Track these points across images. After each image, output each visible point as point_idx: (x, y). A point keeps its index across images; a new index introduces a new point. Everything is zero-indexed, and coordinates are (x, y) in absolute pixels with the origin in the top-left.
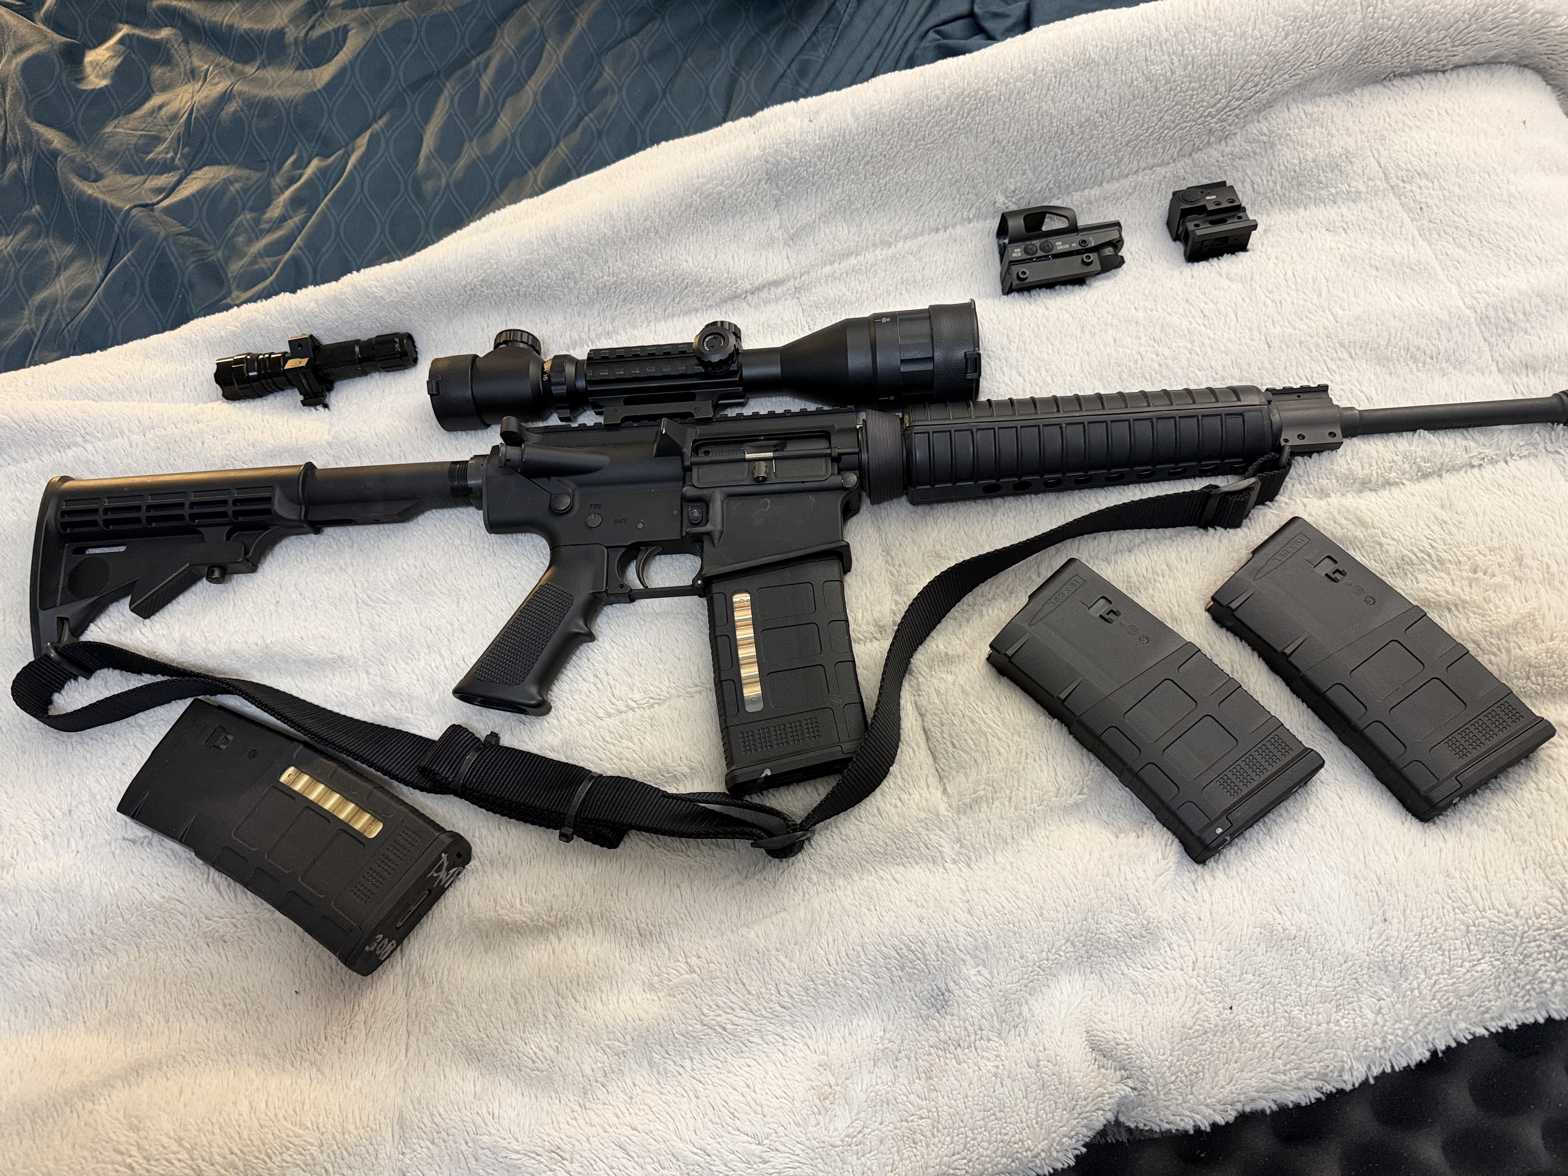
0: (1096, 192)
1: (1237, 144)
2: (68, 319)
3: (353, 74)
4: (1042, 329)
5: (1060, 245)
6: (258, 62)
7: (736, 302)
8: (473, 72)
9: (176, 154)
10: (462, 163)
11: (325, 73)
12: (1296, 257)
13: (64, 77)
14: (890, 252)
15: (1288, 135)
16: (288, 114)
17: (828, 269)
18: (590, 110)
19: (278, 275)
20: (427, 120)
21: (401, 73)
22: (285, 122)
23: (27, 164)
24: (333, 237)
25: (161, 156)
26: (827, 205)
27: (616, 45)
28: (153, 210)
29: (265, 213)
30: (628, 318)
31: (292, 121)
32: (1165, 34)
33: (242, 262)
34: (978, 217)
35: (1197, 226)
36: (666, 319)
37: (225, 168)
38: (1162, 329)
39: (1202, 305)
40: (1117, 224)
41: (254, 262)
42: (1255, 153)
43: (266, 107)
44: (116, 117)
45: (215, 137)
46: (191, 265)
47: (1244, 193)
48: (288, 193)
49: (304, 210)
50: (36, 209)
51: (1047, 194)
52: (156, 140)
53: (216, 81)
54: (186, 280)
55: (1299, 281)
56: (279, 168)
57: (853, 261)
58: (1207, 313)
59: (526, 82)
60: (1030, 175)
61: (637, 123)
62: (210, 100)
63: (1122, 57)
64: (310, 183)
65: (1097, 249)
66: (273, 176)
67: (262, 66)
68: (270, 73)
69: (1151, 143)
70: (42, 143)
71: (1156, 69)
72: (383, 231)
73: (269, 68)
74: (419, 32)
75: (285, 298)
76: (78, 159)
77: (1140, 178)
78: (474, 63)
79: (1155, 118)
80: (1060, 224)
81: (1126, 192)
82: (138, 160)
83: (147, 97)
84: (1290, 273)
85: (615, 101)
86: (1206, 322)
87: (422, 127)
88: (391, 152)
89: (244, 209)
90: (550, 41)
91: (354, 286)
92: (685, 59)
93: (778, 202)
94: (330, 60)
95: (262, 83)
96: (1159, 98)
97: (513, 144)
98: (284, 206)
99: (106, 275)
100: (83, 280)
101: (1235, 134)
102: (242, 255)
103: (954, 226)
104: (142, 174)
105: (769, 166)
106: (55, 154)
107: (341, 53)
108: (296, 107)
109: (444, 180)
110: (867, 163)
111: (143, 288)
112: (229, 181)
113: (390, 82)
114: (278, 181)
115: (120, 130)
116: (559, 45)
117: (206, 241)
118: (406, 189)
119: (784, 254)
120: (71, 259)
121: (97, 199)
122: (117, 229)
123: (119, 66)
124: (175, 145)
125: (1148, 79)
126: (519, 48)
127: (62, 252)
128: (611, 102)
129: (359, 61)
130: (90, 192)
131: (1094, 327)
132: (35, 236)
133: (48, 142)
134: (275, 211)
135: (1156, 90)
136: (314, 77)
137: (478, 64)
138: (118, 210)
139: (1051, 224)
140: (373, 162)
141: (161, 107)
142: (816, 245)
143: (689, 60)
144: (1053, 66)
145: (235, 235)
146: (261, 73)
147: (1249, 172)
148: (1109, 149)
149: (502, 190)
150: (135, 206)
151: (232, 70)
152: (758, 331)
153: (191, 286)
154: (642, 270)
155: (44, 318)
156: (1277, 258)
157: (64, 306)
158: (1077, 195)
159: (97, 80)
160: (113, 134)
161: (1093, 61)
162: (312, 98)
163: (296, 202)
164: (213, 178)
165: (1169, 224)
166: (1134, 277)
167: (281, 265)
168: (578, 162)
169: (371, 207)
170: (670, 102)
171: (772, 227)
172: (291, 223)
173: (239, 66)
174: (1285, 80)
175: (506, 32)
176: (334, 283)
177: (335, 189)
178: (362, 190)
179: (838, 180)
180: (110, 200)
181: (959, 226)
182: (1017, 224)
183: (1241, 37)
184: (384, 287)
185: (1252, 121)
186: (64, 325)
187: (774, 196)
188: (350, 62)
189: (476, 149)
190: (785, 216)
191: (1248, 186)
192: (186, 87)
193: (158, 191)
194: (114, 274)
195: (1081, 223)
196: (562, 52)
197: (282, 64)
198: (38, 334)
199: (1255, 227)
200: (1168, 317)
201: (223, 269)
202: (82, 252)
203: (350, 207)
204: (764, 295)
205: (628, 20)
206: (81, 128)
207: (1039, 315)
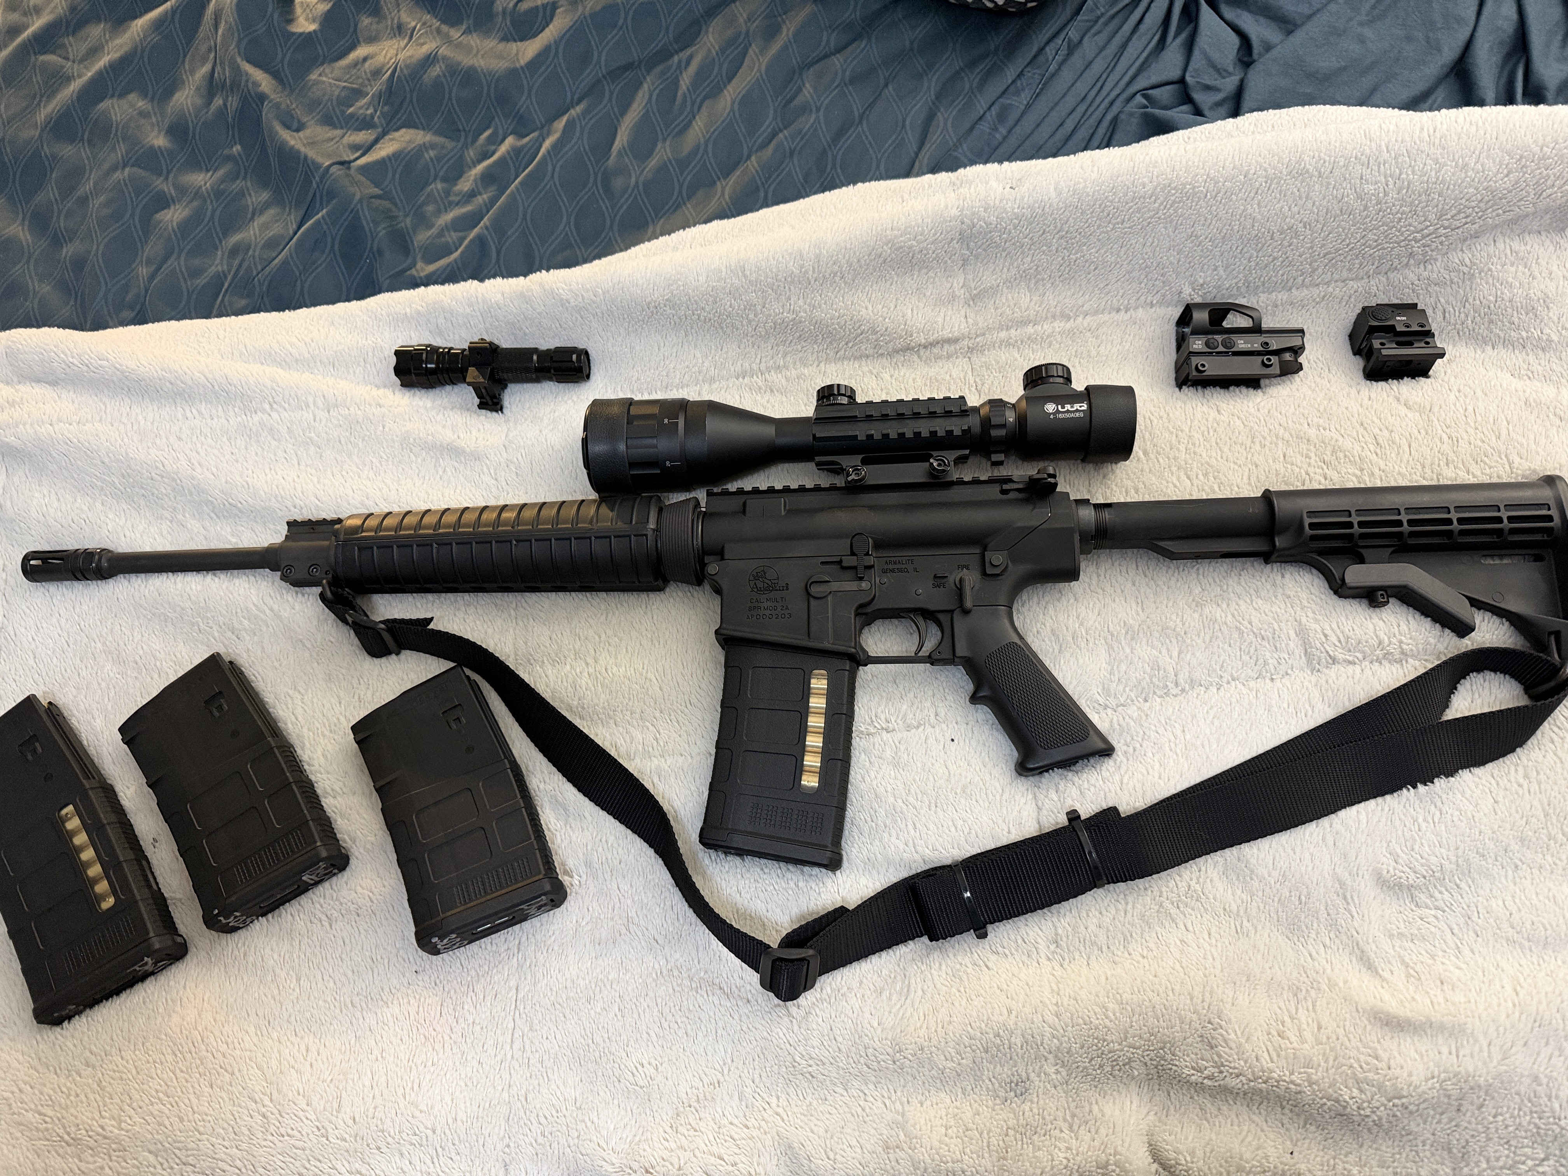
0: (1283, 296)
1: (1436, 270)
2: (260, 268)
3: (557, 53)
4: (1211, 433)
5: (1242, 343)
6: (464, 27)
7: (908, 354)
8: (674, 68)
9: (376, 111)
10: (653, 163)
11: (529, 49)
12: (1478, 391)
13: (276, 16)
14: (1069, 325)
15: (1490, 270)
16: (489, 86)
17: (1003, 334)
18: (786, 128)
19: (462, 253)
20: (624, 111)
21: (603, 58)
22: (485, 94)
23: (234, 102)
24: (519, 221)
25: (361, 111)
26: (1014, 271)
27: (818, 61)
28: (349, 168)
29: (456, 185)
30: (801, 355)
31: (492, 95)
32: (1385, 155)
33: (430, 233)
34: (1160, 303)
35: (1382, 344)
36: (836, 360)
37: (422, 132)
38: (1333, 452)
39: (1376, 431)
40: (1302, 331)
41: (441, 234)
42: (1452, 282)
43: (469, 76)
44: (322, 64)
45: (415, 100)
46: (382, 231)
47: (1434, 319)
48: (480, 168)
49: (493, 188)
50: (236, 149)
51: (1235, 291)
52: (358, 93)
53: (422, 41)
54: (375, 248)
55: (1479, 419)
56: (474, 141)
57: (1030, 329)
58: (1380, 441)
59: (725, 86)
60: (1222, 273)
61: (830, 146)
62: (414, 60)
63: (1336, 172)
64: (502, 161)
65: (1278, 352)
66: (467, 148)
67: (468, 31)
68: (474, 40)
69: (1349, 258)
70: (250, 85)
71: (1370, 188)
72: (568, 223)
73: (474, 35)
74: (626, 18)
75: (471, 287)
76: (283, 106)
77: (1330, 289)
78: (676, 58)
79: (1358, 236)
80: (1242, 322)
81: (1314, 300)
82: (338, 112)
83: (353, 47)
84: (1470, 408)
85: (812, 120)
86: (1378, 451)
87: (618, 120)
88: (585, 142)
89: (435, 178)
90: (753, 45)
91: (541, 285)
92: (886, 85)
93: (965, 262)
94: (535, 35)
95: (468, 49)
96: (1367, 216)
97: (706, 151)
98: (475, 180)
99: (299, 228)
100: (276, 229)
101: (1436, 260)
102: (430, 226)
103: (1136, 308)
104: (342, 128)
105: (964, 227)
106: (262, 98)
107: (547, 30)
108: (498, 81)
109: (633, 180)
110: (1061, 238)
111: (333, 246)
112: (422, 149)
113: (591, 67)
114: (471, 153)
115: (324, 79)
116: (763, 51)
117: (395, 204)
118: (595, 182)
119: (963, 312)
120: (267, 205)
121: (298, 152)
122: (314, 185)
123: (329, 11)
124: (376, 102)
125: (1359, 197)
126: (723, 50)
127: (258, 197)
128: (807, 122)
129: (564, 42)
130: (292, 143)
131: (1265, 438)
132: (233, 176)
133: (257, 84)
134: (465, 185)
135: (1366, 208)
136: (518, 51)
137: (680, 61)
138: (318, 166)
139: (1234, 321)
140: (566, 149)
141: (365, 59)
142: (996, 309)
143: (890, 87)
144: (1266, 170)
145: (424, 204)
146: (465, 39)
147: (1442, 300)
148: (1306, 259)
149: (689, 198)
150: (334, 164)
151: (438, 31)
152: (926, 385)
153: (380, 252)
154: (822, 312)
155: (236, 262)
156: (1459, 391)
157: (257, 253)
158: (1263, 297)
159: (306, 24)
160: (317, 82)
161: (1307, 172)
162: (513, 73)
163: (488, 178)
164: (410, 142)
165: (1351, 337)
166: (1310, 387)
167: (466, 242)
168: (767, 179)
169: (560, 196)
170: (866, 129)
171: (955, 284)
172: (481, 199)
173: (445, 28)
174: (1498, 215)
175: (711, 30)
176: (522, 278)
177: (527, 171)
178: (553, 176)
179: (1029, 249)
180: (311, 154)
181: (1141, 310)
182: (1201, 317)
183: (1463, 168)
184: (571, 290)
185: (1455, 250)
186: (255, 273)
187: (962, 255)
188: (555, 42)
189: (668, 151)
190: (970, 277)
191: (1439, 313)
192: (390, 43)
193: (355, 147)
194: (308, 230)
195: (1265, 325)
196: (765, 61)
197: (487, 33)
198: (229, 277)
199: (1442, 355)
200: (1340, 439)
201: (410, 238)
202: (278, 200)
203: (540, 192)
204: (935, 350)
205: (835, 34)
206: (287, 71)
207: (1210, 419)
